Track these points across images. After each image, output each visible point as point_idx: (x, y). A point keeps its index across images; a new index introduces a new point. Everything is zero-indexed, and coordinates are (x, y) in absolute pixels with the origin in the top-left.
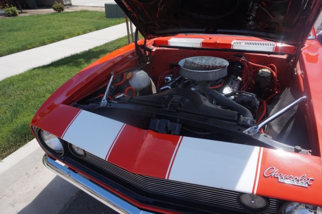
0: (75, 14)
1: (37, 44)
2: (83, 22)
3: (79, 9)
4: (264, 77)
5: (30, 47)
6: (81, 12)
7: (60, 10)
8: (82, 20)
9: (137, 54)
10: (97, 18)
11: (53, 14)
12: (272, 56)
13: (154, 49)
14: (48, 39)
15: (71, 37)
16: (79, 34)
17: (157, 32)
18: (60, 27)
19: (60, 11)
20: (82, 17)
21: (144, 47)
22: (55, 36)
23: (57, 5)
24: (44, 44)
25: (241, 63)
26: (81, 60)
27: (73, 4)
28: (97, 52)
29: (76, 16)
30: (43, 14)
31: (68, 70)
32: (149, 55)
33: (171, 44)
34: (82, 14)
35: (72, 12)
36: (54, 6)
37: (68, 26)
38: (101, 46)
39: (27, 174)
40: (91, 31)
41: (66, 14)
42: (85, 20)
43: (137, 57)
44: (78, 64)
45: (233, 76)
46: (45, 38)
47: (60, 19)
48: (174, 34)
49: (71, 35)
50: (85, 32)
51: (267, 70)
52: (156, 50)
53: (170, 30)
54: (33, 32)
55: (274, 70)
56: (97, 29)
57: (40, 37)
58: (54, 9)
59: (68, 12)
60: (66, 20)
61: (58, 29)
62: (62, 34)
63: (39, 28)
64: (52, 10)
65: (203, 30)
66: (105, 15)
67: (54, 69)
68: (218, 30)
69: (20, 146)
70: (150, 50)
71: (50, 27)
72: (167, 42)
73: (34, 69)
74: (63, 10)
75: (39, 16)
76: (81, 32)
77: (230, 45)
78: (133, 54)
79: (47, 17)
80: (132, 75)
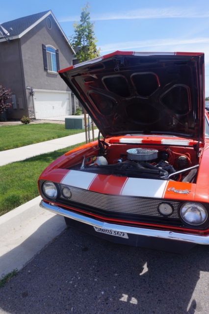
0: (39, 125)
1: (12, 146)
2: (47, 132)
3: (42, 122)
4: (182, 160)
5: (6, 148)
6: (45, 124)
7: (26, 122)
8: (45, 130)
9: (99, 146)
10: (58, 129)
11: (20, 125)
12: (187, 148)
13: (110, 145)
14: (21, 143)
15: (38, 142)
16: (44, 140)
17: (112, 133)
18: (28, 135)
19: (26, 124)
20: (45, 128)
21: (103, 142)
22: (25, 141)
23: (24, 118)
24: (17, 146)
25: (167, 152)
26: (48, 158)
27: (37, 118)
28: (61, 153)
29: (40, 127)
30: (13, 125)
31: (40, 164)
32: (107, 148)
33: (121, 142)
34: (45, 126)
35: (37, 124)
36: (22, 119)
37: (35, 134)
38: (64, 149)
39: (14, 229)
40: (54, 138)
41: (33, 126)
42: (48, 130)
43: (99, 149)
44: (47, 161)
45: (162, 160)
46: (18, 142)
47: (27, 129)
48: (123, 135)
49: (38, 141)
50: (49, 139)
51: (184, 156)
52: (111, 146)
53: (121, 132)
54: (7, 139)
55: (188, 156)
56: (59, 137)
57: (14, 141)
58: (22, 122)
59: (33, 124)
60: (33, 130)
61: (27, 136)
62: (31, 140)
63: (12, 135)
64: (20, 123)
65: (142, 132)
66: (65, 127)
67: (28, 163)
68: (152, 132)
69: (11, 209)
70: (107, 145)
71: (20, 134)
72: (118, 140)
73: (13, 163)
74: (29, 123)
75: (10, 127)
76: (46, 139)
77: (160, 142)
78: (96, 146)
79: (17, 127)
80: (96, 158)
